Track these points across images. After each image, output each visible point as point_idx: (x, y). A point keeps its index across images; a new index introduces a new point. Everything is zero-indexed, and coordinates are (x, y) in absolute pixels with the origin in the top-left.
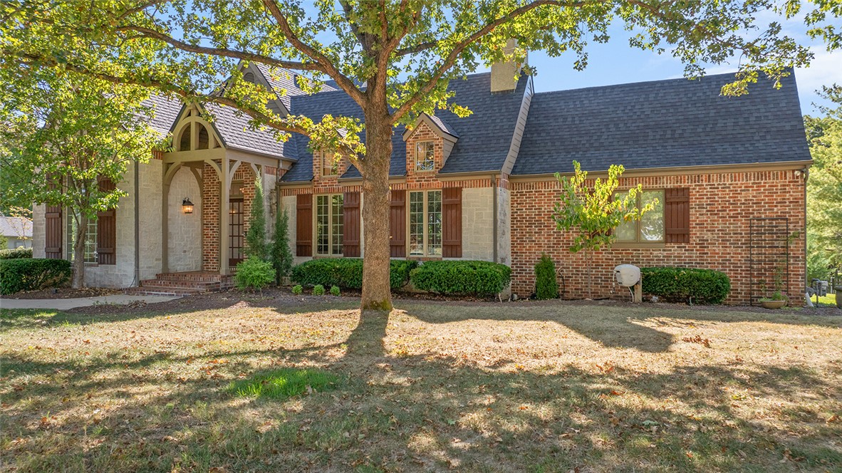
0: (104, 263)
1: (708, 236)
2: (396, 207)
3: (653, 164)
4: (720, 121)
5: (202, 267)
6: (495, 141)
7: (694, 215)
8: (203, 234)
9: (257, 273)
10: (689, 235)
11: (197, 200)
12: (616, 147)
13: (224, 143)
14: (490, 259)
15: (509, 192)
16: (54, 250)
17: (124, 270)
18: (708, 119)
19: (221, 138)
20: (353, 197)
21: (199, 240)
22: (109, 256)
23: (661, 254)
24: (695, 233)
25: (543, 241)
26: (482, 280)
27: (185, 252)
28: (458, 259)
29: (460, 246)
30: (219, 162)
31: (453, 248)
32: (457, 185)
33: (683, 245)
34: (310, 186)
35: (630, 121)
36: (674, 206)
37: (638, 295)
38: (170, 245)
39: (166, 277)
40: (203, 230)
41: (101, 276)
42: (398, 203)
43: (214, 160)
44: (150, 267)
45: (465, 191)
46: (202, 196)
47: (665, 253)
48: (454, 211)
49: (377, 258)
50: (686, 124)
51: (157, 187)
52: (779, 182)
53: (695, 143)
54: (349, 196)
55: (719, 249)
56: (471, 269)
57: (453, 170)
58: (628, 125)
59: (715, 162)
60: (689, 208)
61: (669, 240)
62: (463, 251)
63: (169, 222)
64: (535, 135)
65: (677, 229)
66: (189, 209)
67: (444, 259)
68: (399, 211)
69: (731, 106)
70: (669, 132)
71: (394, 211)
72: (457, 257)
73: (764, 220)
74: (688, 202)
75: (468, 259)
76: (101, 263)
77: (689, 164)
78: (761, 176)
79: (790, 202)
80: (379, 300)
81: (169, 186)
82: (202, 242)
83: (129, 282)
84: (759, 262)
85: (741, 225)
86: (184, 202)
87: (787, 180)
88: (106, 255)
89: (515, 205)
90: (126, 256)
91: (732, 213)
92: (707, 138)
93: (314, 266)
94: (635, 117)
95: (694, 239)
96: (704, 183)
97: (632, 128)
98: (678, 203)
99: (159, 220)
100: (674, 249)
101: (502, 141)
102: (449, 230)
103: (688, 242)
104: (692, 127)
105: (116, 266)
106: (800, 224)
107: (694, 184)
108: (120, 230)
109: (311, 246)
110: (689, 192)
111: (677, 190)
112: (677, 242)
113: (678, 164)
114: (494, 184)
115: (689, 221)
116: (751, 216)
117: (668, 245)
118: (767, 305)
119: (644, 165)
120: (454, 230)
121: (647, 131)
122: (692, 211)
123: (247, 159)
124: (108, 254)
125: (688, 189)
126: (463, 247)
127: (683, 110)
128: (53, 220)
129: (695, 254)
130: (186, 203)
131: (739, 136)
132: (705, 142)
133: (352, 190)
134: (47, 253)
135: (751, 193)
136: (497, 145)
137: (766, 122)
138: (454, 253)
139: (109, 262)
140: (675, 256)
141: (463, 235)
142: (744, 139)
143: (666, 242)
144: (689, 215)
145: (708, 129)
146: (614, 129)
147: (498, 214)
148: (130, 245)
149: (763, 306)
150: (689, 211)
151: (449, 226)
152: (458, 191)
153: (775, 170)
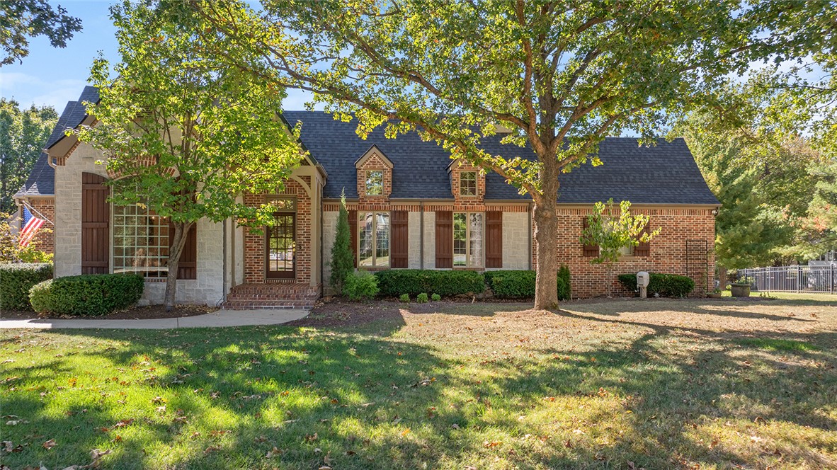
1: (661, 251)
2: (443, 225)
5: (244, 280)
8: (246, 247)
10: (649, 250)
14: (525, 269)
16: (97, 264)
17: (208, 285)
20: (402, 215)
22: (188, 271)
23: (631, 264)
24: (653, 250)
27: (239, 264)
28: (498, 269)
29: (501, 258)
31: (495, 260)
32: (498, 209)
33: (645, 257)
34: (357, 203)
40: (245, 243)
42: (443, 221)
43: (302, 178)
44: (228, 281)
45: (505, 214)
47: (634, 263)
48: (496, 230)
52: (701, 217)
53: (646, 186)
54: (397, 214)
55: (667, 261)
57: (495, 197)
61: (638, 254)
62: (504, 263)
63: (234, 235)
65: (642, 246)
67: (486, 269)
68: (445, 229)
71: (442, 228)
72: (494, 267)
73: (693, 241)
74: (649, 228)
75: (507, 269)
77: (651, 202)
78: (691, 212)
79: (707, 230)
84: (690, 269)
85: (680, 244)
87: (706, 216)
90: (212, 270)
91: (675, 236)
95: (652, 254)
96: (658, 216)
100: (640, 260)
102: (492, 246)
103: (649, 256)
104: (638, 175)
105: (198, 281)
106: (713, 244)
107: (652, 216)
108: (202, 244)
112: (642, 256)
113: (644, 201)
114: (529, 210)
116: (686, 238)
120: (496, 245)
126: (503, 259)
127: (627, 161)
128: (95, 231)
129: (653, 264)
131: (671, 184)
132: (651, 186)
133: (399, 209)
134: (84, 268)
135: (686, 223)
138: (496, 264)
140: (640, 265)
141: (503, 250)
142: (675, 187)
143: (635, 256)
145: (650, 178)
148: (218, 259)
151: (492, 242)
152: (499, 214)
153: (699, 209)
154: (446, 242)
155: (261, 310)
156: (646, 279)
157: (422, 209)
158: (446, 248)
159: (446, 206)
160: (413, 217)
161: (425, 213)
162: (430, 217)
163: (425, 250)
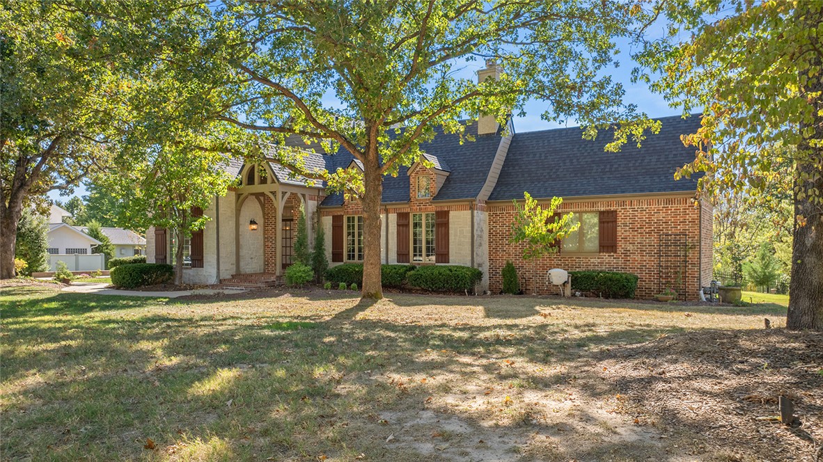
0: (195, 267)
1: (630, 247)
2: (403, 225)
3: (591, 192)
4: (647, 158)
5: (264, 270)
6: (476, 175)
7: (620, 231)
8: (265, 246)
9: (300, 274)
10: (616, 246)
11: (260, 220)
12: (568, 179)
13: (278, 179)
14: (469, 265)
15: (487, 213)
16: (160, 257)
17: (209, 272)
18: (638, 156)
19: (276, 176)
21: (262, 250)
22: (199, 262)
23: (596, 261)
24: (621, 246)
25: (512, 251)
26: (456, 280)
27: (252, 258)
28: (447, 264)
29: (448, 254)
30: (274, 193)
31: (443, 256)
32: (446, 209)
33: (612, 254)
34: (341, 209)
35: (582, 157)
36: (606, 225)
37: (568, 291)
38: (241, 254)
39: (239, 277)
40: (265, 242)
41: (193, 276)
42: (403, 222)
43: (271, 192)
44: (227, 270)
45: (452, 214)
46: (264, 217)
47: (599, 260)
48: (443, 228)
49: (372, 264)
50: (623, 160)
51: (232, 211)
52: (681, 207)
53: (626, 175)
55: (638, 258)
56: (448, 272)
57: (442, 198)
58: (580, 160)
59: (635, 191)
60: (616, 226)
61: (602, 250)
62: (450, 258)
63: (240, 237)
64: (511, 168)
65: (608, 242)
66: (254, 227)
67: (437, 264)
68: (405, 228)
69: (658, 145)
70: (608, 166)
71: (401, 228)
72: (442, 262)
73: (671, 235)
74: (616, 221)
75: (454, 265)
76: (193, 267)
77: (616, 192)
78: (668, 202)
79: (689, 222)
80: (373, 292)
81: (240, 210)
82: (264, 251)
83: (213, 280)
84: (667, 267)
85: (654, 239)
86: (251, 222)
87: (687, 205)
88: (197, 262)
89: (492, 223)
90: (210, 262)
91: (647, 230)
92: (635, 171)
93: (343, 269)
94: (586, 154)
95: (620, 250)
96: (628, 207)
97: (582, 163)
98: (608, 222)
99: (233, 235)
100: (606, 257)
101: (481, 174)
102: (440, 243)
103: (615, 252)
104: (625, 163)
105: (204, 269)
106: (696, 238)
107: (620, 208)
108: (206, 243)
109: (343, 255)
110: (617, 214)
111: (608, 212)
112: (608, 252)
113: (608, 193)
114: (472, 208)
115: (616, 236)
116: (661, 232)
117: (602, 254)
119: (584, 193)
120: (443, 242)
121: (593, 165)
122: (619, 229)
123: (295, 190)
124: (198, 260)
125: (616, 211)
126: (450, 255)
128: (160, 236)
129: (621, 261)
130: (253, 222)
131: (658, 170)
132: (633, 174)
134: (156, 259)
135: (662, 215)
136: (478, 178)
137: (680, 158)
138: (440, 260)
139: (199, 266)
140: (606, 262)
141: (450, 246)
142: (660, 173)
143: (600, 252)
144: (616, 231)
145: (637, 164)
146: (569, 164)
147: (475, 231)
148: (213, 254)
150: (616, 229)
151: (440, 240)
152: (447, 213)
153: (679, 197)
154: (404, 240)
156: (558, 276)
157: (387, 212)
158: (404, 246)
159: (405, 208)
160: (382, 219)
161: (390, 215)
162: (393, 217)
163: (389, 247)
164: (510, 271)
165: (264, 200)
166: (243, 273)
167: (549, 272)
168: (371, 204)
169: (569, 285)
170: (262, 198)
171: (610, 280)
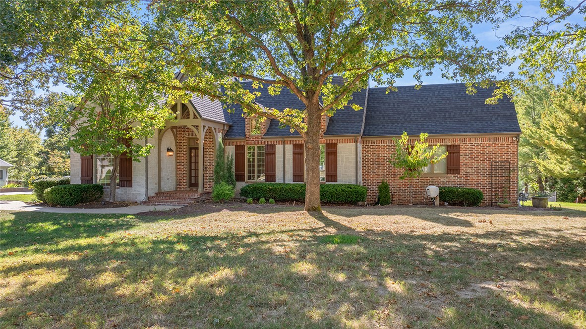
0: (124, 187)
1: (469, 170)
2: (298, 154)
3: (441, 132)
4: (474, 109)
5: (176, 188)
6: (354, 117)
7: (462, 159)
8: (177, 169)
9: (227, 192)
10: (459, 170)
11: (174, 148)
12: (419, 122)
13: (200, 116)
14: (354, 183)
15: (361, 145)
16: (87, 178)
17: (139, 190)
18: (467, 107)
19: (198, 113)
20: (271, 148)
21: (174, 173)
22: (128, 182)
23: (445, 180)
24: (463, 169)
26: (356, 195)
27: (168, 179)
28: (335, 183)
29: (336, 176)
31: (332, 177)
32: (334, 142)
33: (456, 175)
34: (244, 141)
35: (426, 107)
36: (452, 155)
37: (437, 202)
38: (162, 176)
39: (160, 194)
40: (177, 166)
41: (121, 194)
42: (298, 151)
43: (193, 125)
44: (152, 189)
45: (339, 145)
46: (176, 146)
47: (447, 180)
48: (333, 156)
50: (457, 110)
51: (156, 141)
52: (505, 143)
53: (462, 120)
54: (269, 146)
55: (475, 177)
56: (349, 189)
57: (332, 133)
58: (425, 109)
59: (473, 132)
60: (459, 156)
61: (449, 172)
62: (338, 178)
63: (161, 162)
64: (373, 113)
65: (453, 166)
66: (171, 153)
67: (327, 183)
68: (300, 156)
69: (479, 101)
70: (447, 114)
71: (297, 156)
72: (331, 182)
73: (498, 162)
74: (459, 152)
75: (341, 183)
76: (122, 187)
77: (460, 132)
78: (496, 139)
79: (511, 153)
80: (316, 206)
81: (161, 140)
82: (176, 173)
83: (143, 198)
84: (496, 184)
85: (486, 165)
86: (168, 149)
87: (510, 142)
88: (125, 182)
89: (365, 153)
90: (140, 182)
91: (482, 158)
92: (468, 118)
93: (256, 187)
94: (428, 105)
95: (462, 172)
96: (467, 143)
97: (427, 111)
98: (454, 153)
99: (156, 160)
100: (452, 177)
101: (358, 117)
102: (330, 167)
103: (459, 174)
104: (459, 112)
105: (133, 188)
106: (515, 164)
107: (462, 143)
108: (135, 167)
109: (244, 176)
110: (460, 147)
111: (454, 146)
112: (453, 174)
113: (454, 132)
114: (356, 142)
115: (459, 162)
116: (491, 160)
117: (449, 175)
118: (501, 206)
119: (436, 132)
120: (333, 166)
121: (436, 113)
122: (461, 157)
123: (212, 126)
124: (127, 181)
125: (459, 145)
126: (338, 176)
127: (454, 102)
128: (86, 160)
129: (463, 180)
130: (169, 150)
131: (484, 117)
132: (467, 120)
133: (270, 143)
134: (82, 180)
135: (491, 149)
136: (355, 119)
137: (497, 110)
138: (333, 180)
139: (128, 186)
140: (452, 181)
141: (338, 170)
142: (487, 119)
143: (448, 174)
144: (459, 159)
145: (468, 113)
146: (417, 111)
147: (358, 158)
148: (142, 176)
149: (499, 206)
150: (459, 158)
151: (330, 165)
152: (335, 145)
153: (503, 137)
154: (299, 165)
155: (160, 206)
156: (433, 191)
157: (284, 143)
158: (299, 169)
159: (299, 140)
160: (279, 148)
161: (286, 146)
162: (289, 148)
163: (286, 170)
164: (384, 188)
165: (177, 132)
166: (163, 191)
167: (428, 188)
168: (314, 138)
169: (438, 198)
170: (175, 130)
171: (468, 193)
